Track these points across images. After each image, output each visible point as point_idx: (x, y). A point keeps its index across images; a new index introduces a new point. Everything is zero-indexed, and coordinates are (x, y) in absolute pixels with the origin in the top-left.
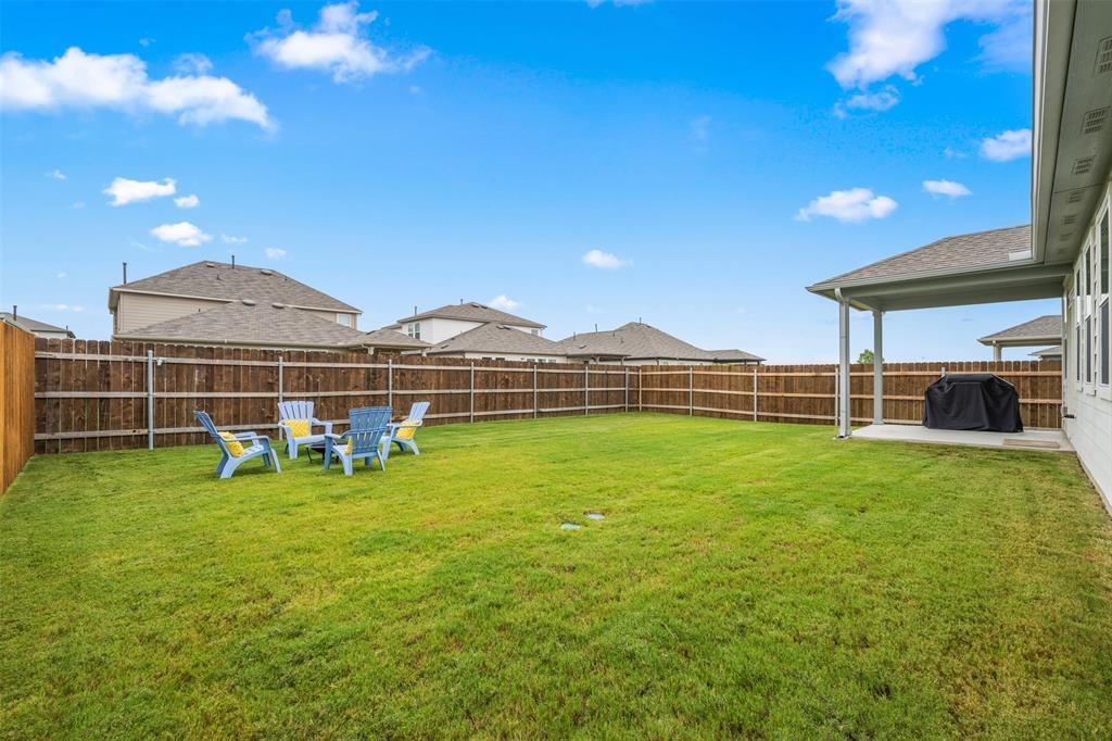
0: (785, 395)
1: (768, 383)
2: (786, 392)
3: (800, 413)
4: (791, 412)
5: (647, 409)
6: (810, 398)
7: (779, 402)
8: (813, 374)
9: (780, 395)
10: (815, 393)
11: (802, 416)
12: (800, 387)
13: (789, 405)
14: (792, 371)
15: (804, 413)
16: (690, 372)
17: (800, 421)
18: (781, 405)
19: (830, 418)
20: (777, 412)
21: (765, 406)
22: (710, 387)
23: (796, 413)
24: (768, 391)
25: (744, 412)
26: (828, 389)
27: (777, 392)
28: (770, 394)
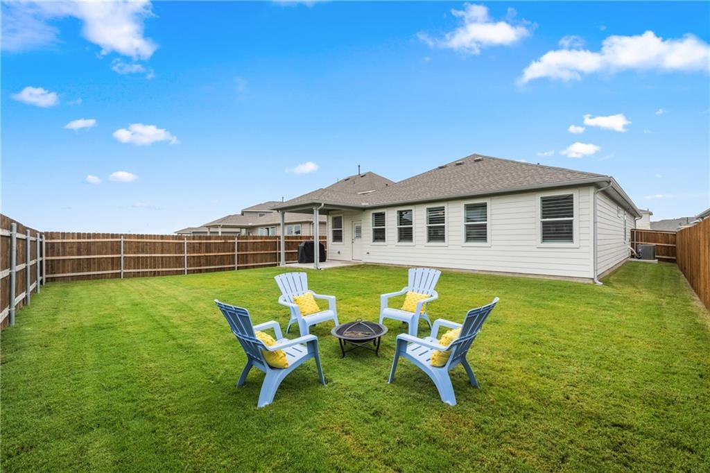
0: (206, 254)
1: (194, 247)
2: (207, 252)
3: (215, 265)
4: (210, 265)
5: (53, 279)
6: (221, 255)
7: (202, 260)
8: (223, 241)
9: (203, 255)
10: (224, 252)
11: (217, 267)
12: (215, 249)
13: (209, 261)
14: (210, 239)
15: (218, 265)
16: (122, 240)
17: (215, 270)
18: (203, 261)
19: (232, 266)
20: (201, 266)
21: (192, 263)
22: (143, 252)
23: (213, 265)
24: (194, 253)
25: (175, 269)
26: (231, 250)
27: (200, 253)
28: (196, 255)
